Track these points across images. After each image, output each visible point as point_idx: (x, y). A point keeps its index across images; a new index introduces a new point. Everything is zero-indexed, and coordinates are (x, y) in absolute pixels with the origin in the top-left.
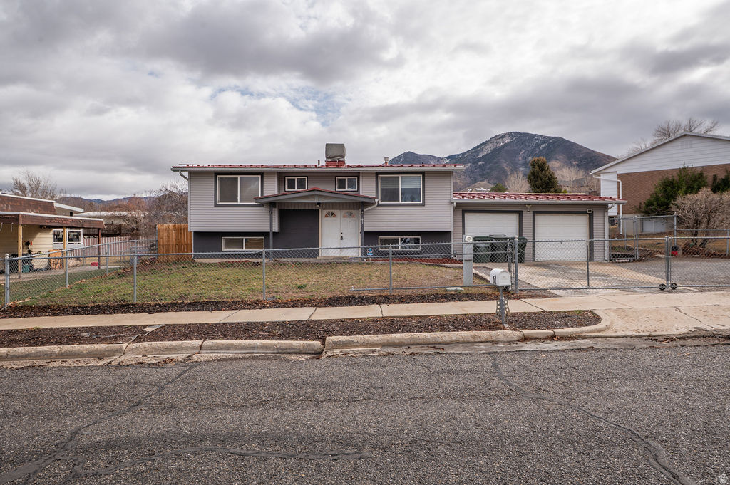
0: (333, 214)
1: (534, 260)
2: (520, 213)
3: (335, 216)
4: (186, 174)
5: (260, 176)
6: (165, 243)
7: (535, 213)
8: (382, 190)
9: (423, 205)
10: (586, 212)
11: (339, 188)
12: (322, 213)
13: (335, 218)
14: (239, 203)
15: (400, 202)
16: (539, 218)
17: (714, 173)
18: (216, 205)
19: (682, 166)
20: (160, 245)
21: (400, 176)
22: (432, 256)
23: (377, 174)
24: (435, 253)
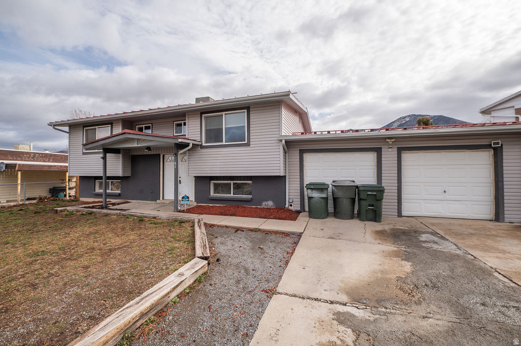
1: (400, 214)
2: (378, 151)
4: (67, 129)
5: (110, 126)
7: (400, 150)
8: (206, 130)
9: (248, 145)
10: (489, 146)
11: (177, 133)
12: (164, 158)
14: (97, 151)
15: (224, 143)
16: (407, 157)
18: (83, 153)
21: (224, 113)
22: (264, 204)
23: (202, 113)
24: (267, 201)
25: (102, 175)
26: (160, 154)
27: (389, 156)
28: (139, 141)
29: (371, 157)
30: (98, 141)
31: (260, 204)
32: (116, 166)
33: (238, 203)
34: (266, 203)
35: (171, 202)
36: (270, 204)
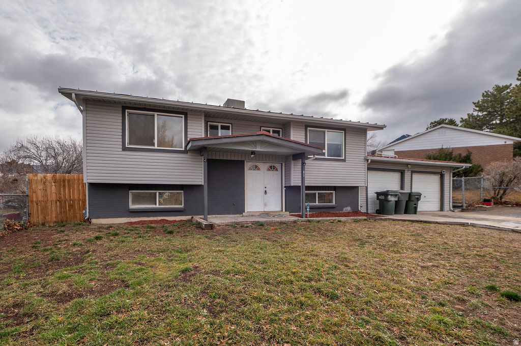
0: (256, 167)
2: (403, 172)
3: (259, 169)
5: (183, 116)
6: (40, 198)
9: (344, 160)
12: (247, 165)
13: (258, 172)
14: (156, 147)
15: (326, 157)
16: (415, 176)
17: (459, 152)
18: (124, 149)
19: (440, 147)
20: (32, 201)
21: (326, 130)
22: (344, 209)
24: (346, 207)
26: (244, 161)
27: (408, 175)
31: (342, 210)
33: (324, 210)
34: (346, 208)
35: (260, 214)
36: (348, 209)
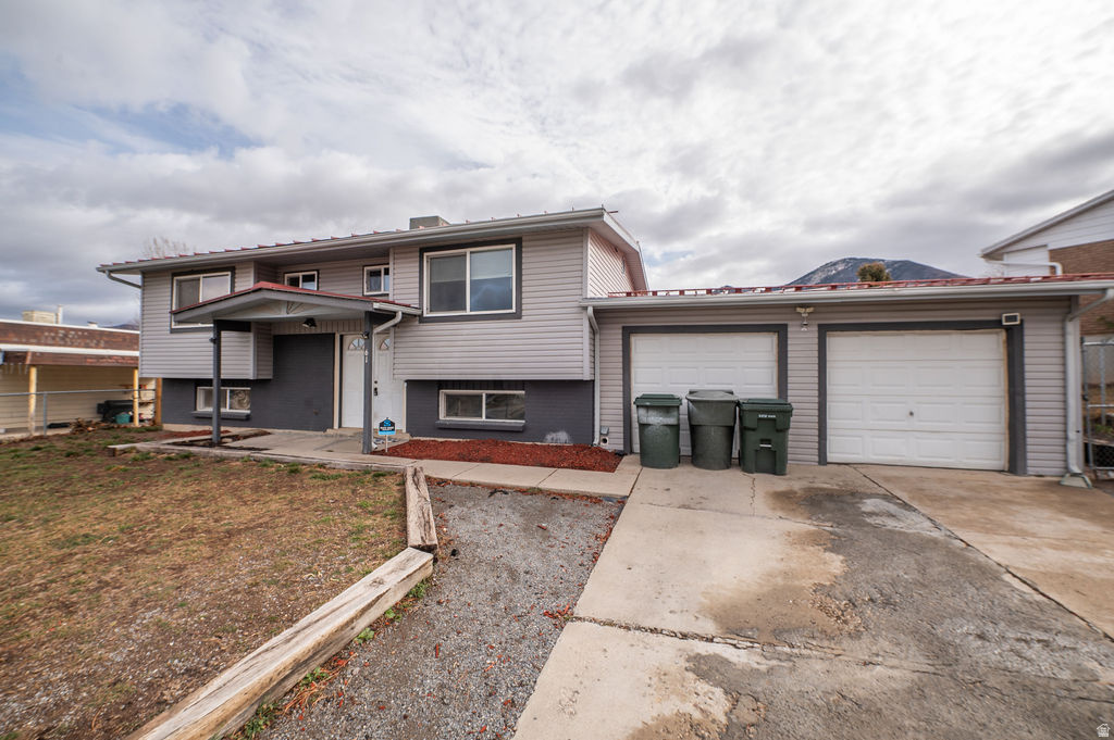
1: (823, 460)
2: (781, 331)
7: (824, 330)
8: (432, 286)
9: (518, 316)
10: (997, 324)
11: (370, 289)
12: (343, 341)
15: (468, 312)
16: (839, 345)
21: (468, 250)
22: (549, 437)
23: (422, 251)
24: (555, 431)
25: (211, 377)
26: (334, 334)
27: (802, 341)
28: (291, 306)
29: (765, 345)
30: (204, 305)
31: (542, 439)
32: (241, 359)
33: (498, 437)
34: (554, 435)
35: (355, 434)
36: (562, 437)
